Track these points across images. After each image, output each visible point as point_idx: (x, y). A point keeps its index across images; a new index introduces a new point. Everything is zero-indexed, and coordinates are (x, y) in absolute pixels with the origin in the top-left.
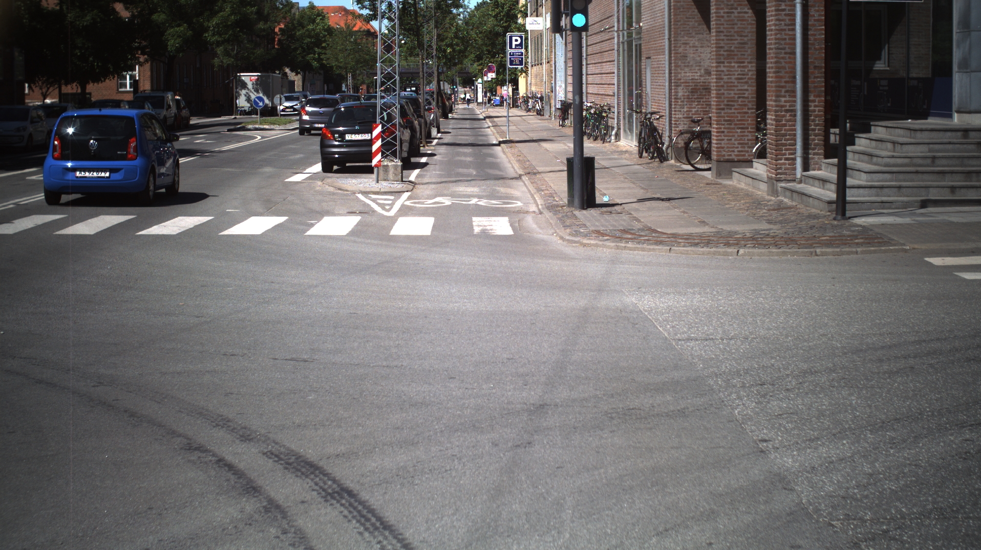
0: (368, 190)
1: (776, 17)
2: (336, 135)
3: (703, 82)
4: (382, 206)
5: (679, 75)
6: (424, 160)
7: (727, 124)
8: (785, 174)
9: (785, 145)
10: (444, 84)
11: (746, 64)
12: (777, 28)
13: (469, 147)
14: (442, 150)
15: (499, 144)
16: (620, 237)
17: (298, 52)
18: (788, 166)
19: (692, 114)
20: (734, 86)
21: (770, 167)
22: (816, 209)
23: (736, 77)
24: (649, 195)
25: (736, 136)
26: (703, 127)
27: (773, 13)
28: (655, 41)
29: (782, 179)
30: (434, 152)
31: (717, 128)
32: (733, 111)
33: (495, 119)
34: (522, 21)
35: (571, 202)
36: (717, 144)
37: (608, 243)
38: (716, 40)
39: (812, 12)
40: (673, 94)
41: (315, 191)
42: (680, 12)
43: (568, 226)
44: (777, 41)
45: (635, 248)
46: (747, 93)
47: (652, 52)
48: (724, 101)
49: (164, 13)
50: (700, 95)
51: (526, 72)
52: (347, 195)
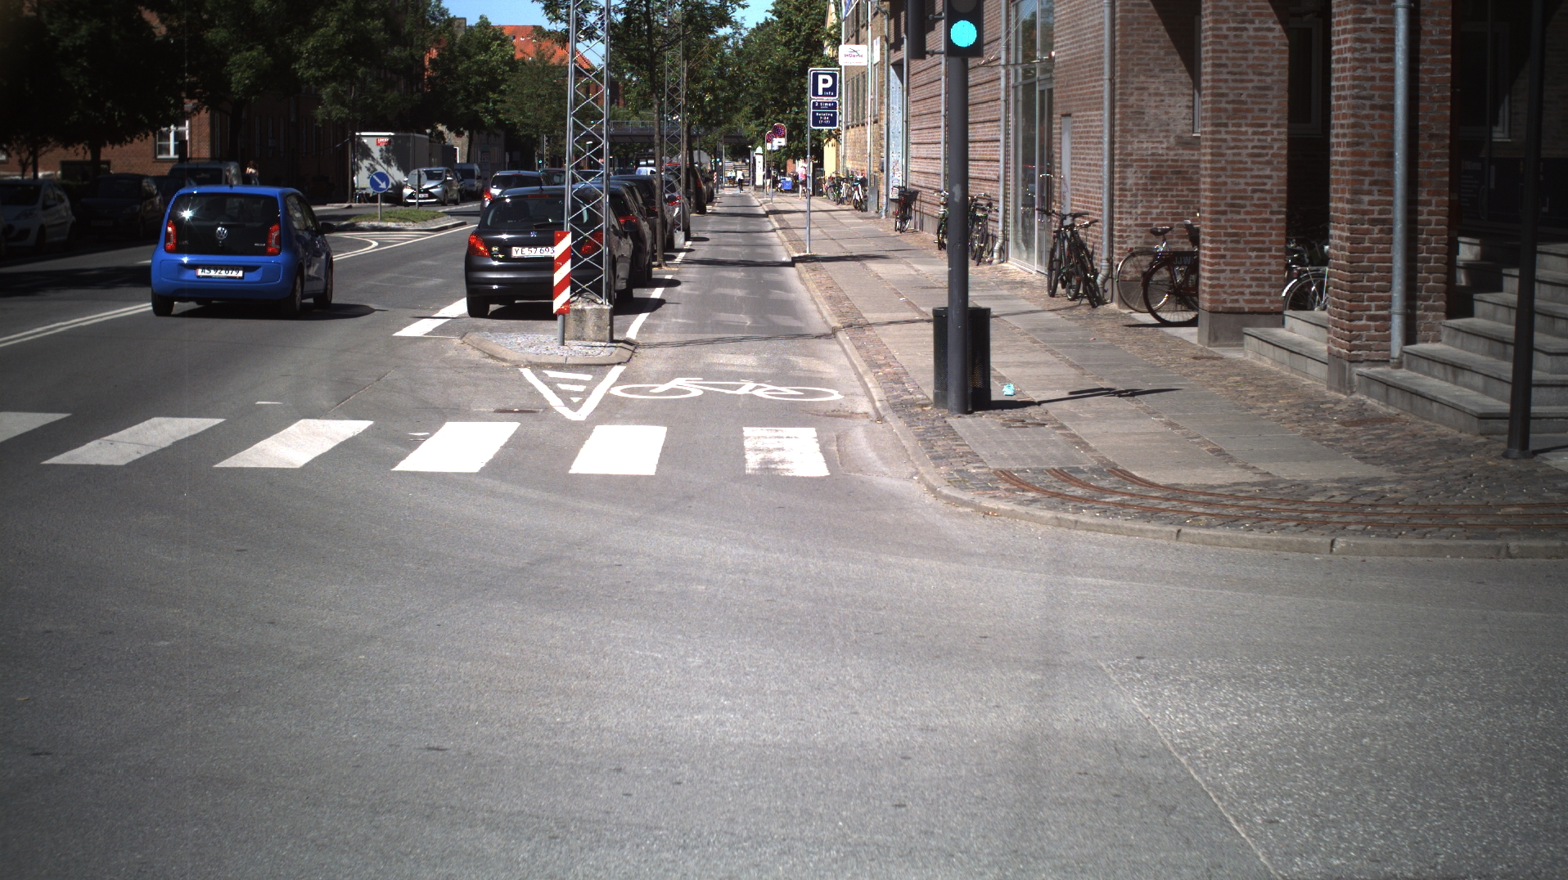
0: (543, 360)
1: (1356, 35)
2: (495, 249)
3: (1173, 160)
4: (565, 397)
5: (1129, 146)
6: (657, 293)
7: (1232, 242)
8: (1368, 348)
9: (1369, 290)
10: (699, 154)
11: (1268, 129)
12: (1357, 55)
13: (740, 269)
14: (692, 272)
15: (793, 262)
16: (1058, 495)
17: (460, 97)
18: (1373, 333)
19: (1152, 219)
20: (1246, 169)
21: (1335, 333)
22: (1448, 426)
23: (1250, 151)
24: (1089, 383)
25: (1248, 264)
26: (1172, 243)
27: (1349, 27)
28: (1079, 84)
29: (1361, 359)
30: (677, 278)
31: (1211, 250)
32: (1242, 216)
33: (785, 216)
34: (831, 53)
35: (940, 399)
36: (1210, 279)
37: (1037, 511)
38: (1213, 80)
39: (1427, 25)
40: (1117, 181)
41: (443, 361)
42: (1132, 30)
43: (941, 458)
44: (1356, 82)
45: (1098, 525)
46: (1269, 182)
47: (1074, 103)
48: (1225, 198)
49: (224, 26)
50: (1167, 184)
51: (837, 137)
52: (501, 370)
